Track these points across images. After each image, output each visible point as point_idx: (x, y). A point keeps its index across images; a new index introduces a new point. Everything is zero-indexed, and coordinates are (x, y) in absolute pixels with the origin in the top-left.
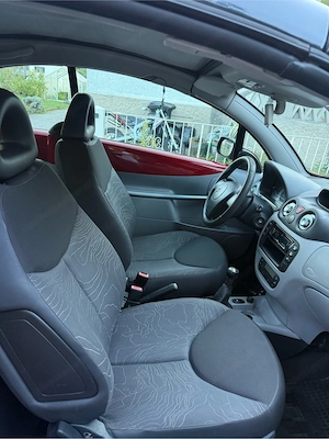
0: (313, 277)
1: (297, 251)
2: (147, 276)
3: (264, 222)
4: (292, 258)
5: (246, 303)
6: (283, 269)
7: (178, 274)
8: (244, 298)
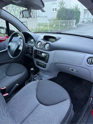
0: (57, 60)
1: (49, 55)
2: (5, 88)
3: (32, 51)
4: (48, 58)
5: (38, 76)
6: (47, 62)
7: (15, 80)
8: (36, 75)
